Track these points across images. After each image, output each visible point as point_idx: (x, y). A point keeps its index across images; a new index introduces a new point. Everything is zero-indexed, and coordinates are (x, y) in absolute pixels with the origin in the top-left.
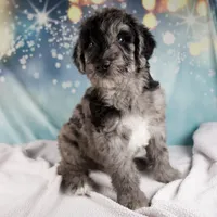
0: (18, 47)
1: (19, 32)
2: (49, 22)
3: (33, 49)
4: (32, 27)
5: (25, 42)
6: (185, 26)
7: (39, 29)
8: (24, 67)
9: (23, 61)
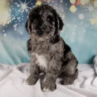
0: (12, 20)
1: (13, 13)
2: (27, 9)
3: (20, 21)
4: (19, 11)
5: (16, 17)
6: (88, 11)
7: (22, 12)
8: (15, 29)
9: (15, 26)
